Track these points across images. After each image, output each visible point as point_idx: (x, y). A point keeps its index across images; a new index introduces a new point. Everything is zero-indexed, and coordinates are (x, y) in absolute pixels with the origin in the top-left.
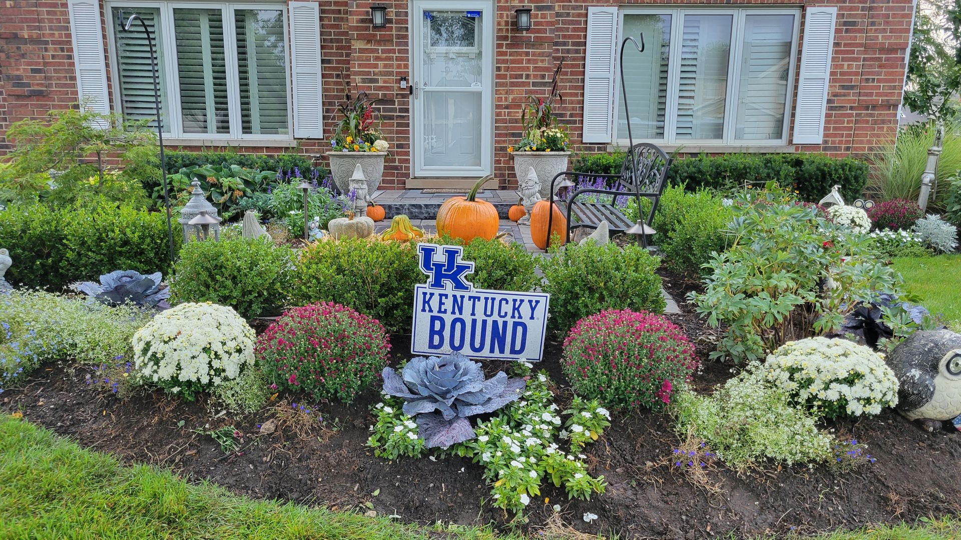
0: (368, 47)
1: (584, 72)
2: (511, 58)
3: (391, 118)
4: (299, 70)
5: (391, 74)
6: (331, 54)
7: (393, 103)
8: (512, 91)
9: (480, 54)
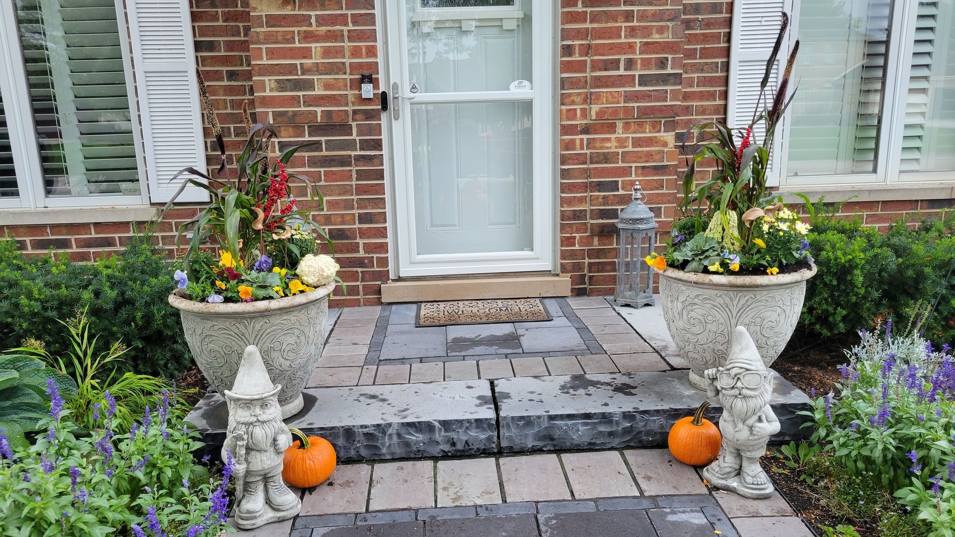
0: (288, 11)
1: (728, 49)
2: (595, 25)
3: (344, 161)
4: (151, 65)
5: (339, 68)
6: (214, 31)
7: (347, 130)
8: (598, 96)
9: (526, 20)
